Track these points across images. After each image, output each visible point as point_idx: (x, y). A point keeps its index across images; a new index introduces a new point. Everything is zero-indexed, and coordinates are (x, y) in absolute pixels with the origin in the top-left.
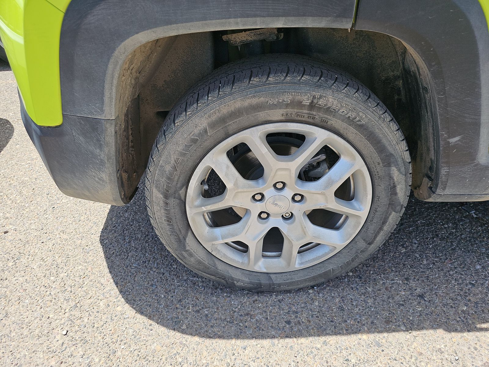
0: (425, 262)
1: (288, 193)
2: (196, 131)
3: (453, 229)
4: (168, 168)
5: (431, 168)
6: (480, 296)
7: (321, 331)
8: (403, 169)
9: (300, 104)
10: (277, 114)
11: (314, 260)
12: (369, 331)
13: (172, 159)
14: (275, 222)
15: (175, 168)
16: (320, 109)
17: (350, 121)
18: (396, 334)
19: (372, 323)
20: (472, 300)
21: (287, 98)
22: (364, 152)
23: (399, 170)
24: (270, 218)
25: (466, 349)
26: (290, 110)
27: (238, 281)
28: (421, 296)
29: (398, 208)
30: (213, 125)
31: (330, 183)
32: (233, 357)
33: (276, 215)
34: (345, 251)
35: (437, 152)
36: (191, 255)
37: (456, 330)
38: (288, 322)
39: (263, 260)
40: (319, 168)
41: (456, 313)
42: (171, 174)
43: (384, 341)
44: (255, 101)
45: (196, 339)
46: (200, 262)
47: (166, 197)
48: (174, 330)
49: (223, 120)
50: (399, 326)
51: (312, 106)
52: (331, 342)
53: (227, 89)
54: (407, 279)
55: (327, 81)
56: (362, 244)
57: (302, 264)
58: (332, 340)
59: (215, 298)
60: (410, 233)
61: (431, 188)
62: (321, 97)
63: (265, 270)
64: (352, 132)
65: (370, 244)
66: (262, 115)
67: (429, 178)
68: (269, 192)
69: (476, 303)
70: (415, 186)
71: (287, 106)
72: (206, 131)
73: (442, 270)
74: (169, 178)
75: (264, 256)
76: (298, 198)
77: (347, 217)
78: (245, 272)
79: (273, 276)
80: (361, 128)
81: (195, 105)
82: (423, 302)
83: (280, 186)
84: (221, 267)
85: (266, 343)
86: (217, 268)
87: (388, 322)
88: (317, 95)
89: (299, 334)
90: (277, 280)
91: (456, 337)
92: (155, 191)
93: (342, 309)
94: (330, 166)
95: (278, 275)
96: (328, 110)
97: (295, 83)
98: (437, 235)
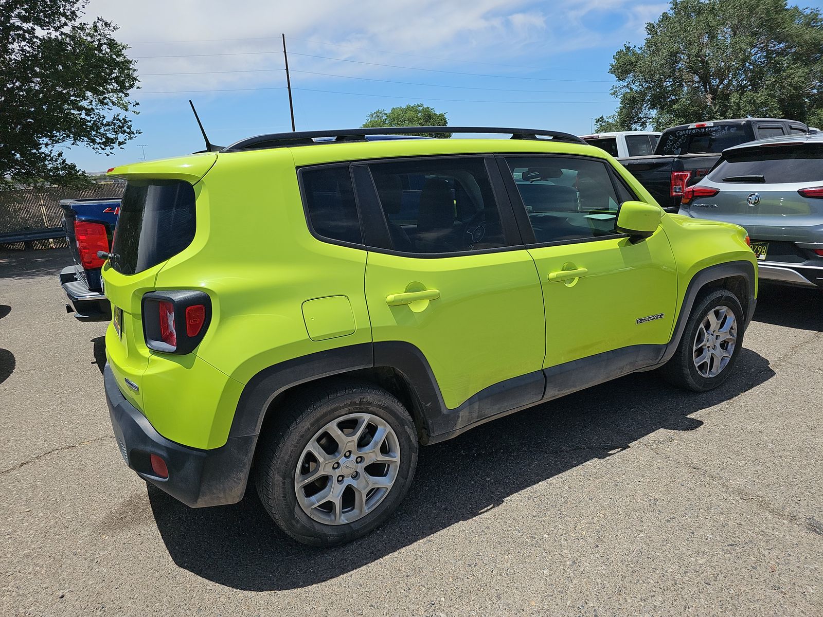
0: (442, 490)
1: (353, 457)
2: (304, 430)
3: (453, 465)
4: (287, 457)
5: (424, 423)
6: (477, 497)
7: (394, 549)
8: (410, 426)
9: (355, 403)
10: (344, 411)
11: (376, 503)
12: (423, 538)
13: (290, 451)
14: (348, 481)
15: (290, 456)
16: (364, 404)
17: (380, 406)
18: (439, 533)
19: (423, 532)
20: (473, 500)
21: (349, 402)
22: (389, 421)
23: (409, 427)
24: (345, 479)
25: (476, 525)
26: (350, 408)
27: (330, 536)
28: (446, 509)
29: (415, 449)
30: (312, 425)
31: (376, 444)
32: (347, 583)
33: (348, 476)
34: (393, 489)
35: (423, 413)
36: (298, 522)
37: (469, 518)
38: (372, 553)
39: (343, 514)
40: (366, 438)
41: (467, 509)
42: (288, 461)
43: (432, 538)
44: (333, 407)
45: (315, 585)
46: (303, 526)
47: (284, 479)
48: (295, 588)
49: (318, 420)
50: (438, 528)
51: (361, 403)
52: (403, 551)
53: (318, 404)
54: (435, 503)
55: (364, 389)
56: (402, 480)
57: (369, 508)
58: (403, 550)
59: (313, 561)
60: (428, 476)
61: (427, 435)
62: (364, 398)
63: (346, 522)
64: (381, 412)
65: (406, 479)
66: (337, 413)
67: (425, 429)
68: (342, 460)
69: (476, 501)
70: (420, 437)
71: (349, 405)
72: (309, 429)
73: (453, 491)
74: (286, 464)
75: (343, 512)
76: (359, 460)
77: (389, 465)
78: (334, 527)
79: (352, 525)
80: (386, 409)
81: (301, 416)
82: (447, 511)
83: (348, 454)
84: (317, 527)
85: (364, 568)
86: (315, 529)
87: (431, 529)
88: (362, 397)
89: (382, 556)
90: (356, 527)
91: (470, 521)
92: (277, 475)
93: (403, 533)
94: (373, 436)
95: (355, 523)
96: (369, 403)
97: (351, 394)
98: (445, 472)
